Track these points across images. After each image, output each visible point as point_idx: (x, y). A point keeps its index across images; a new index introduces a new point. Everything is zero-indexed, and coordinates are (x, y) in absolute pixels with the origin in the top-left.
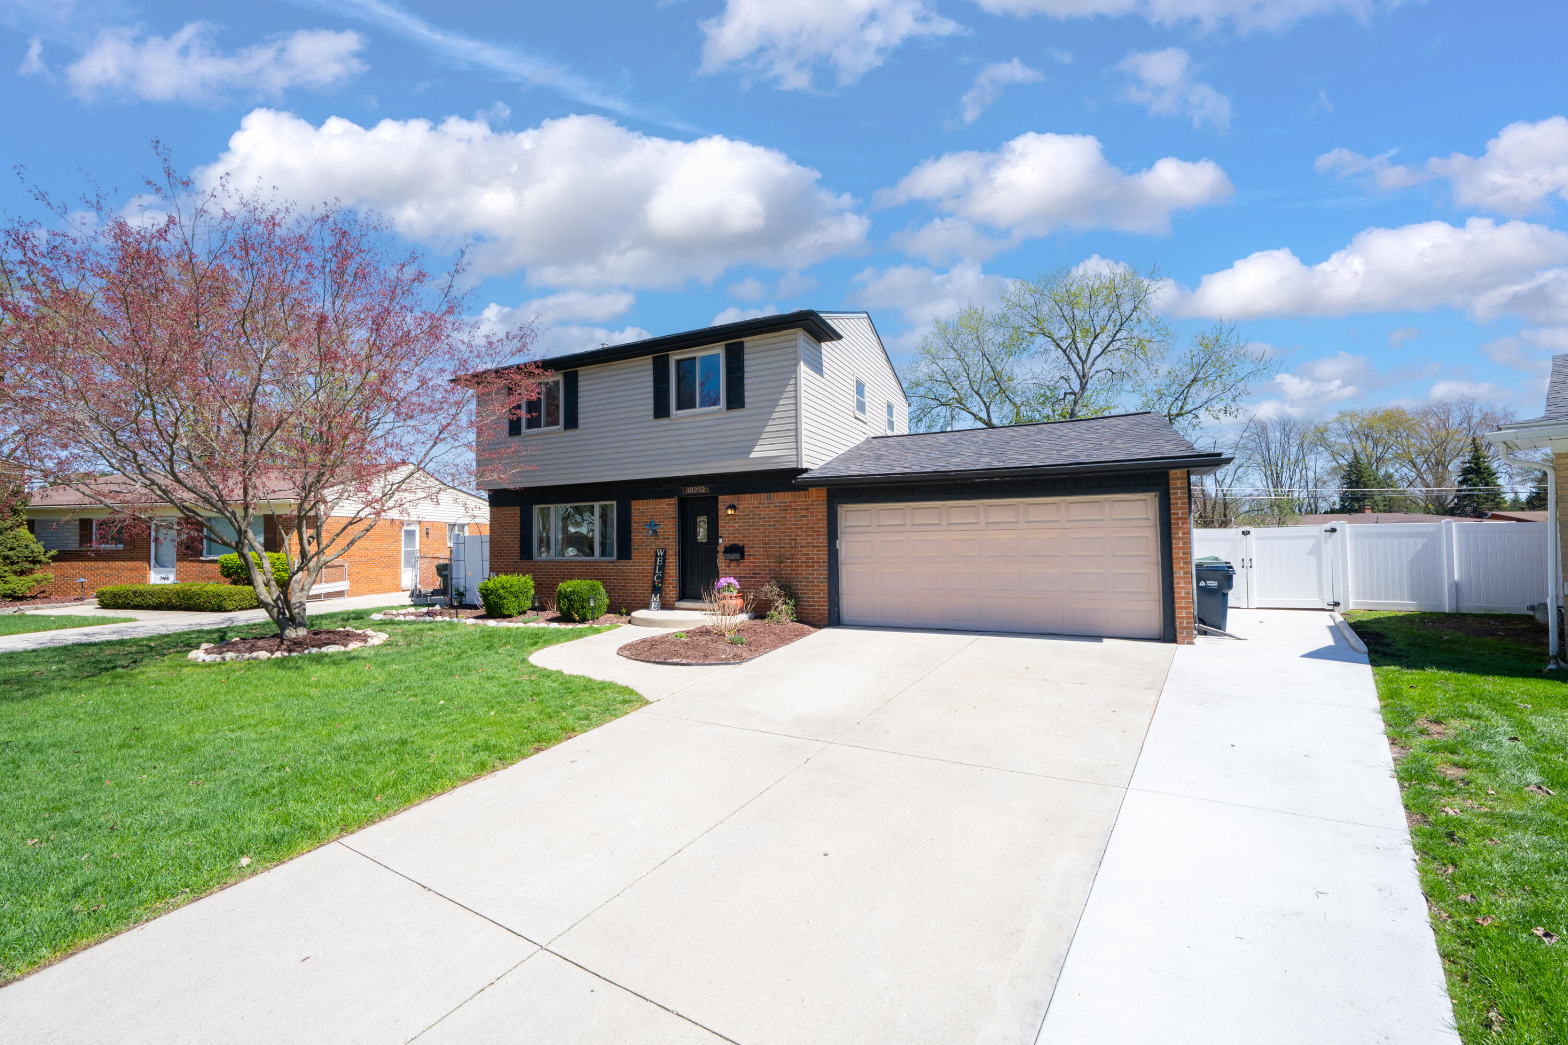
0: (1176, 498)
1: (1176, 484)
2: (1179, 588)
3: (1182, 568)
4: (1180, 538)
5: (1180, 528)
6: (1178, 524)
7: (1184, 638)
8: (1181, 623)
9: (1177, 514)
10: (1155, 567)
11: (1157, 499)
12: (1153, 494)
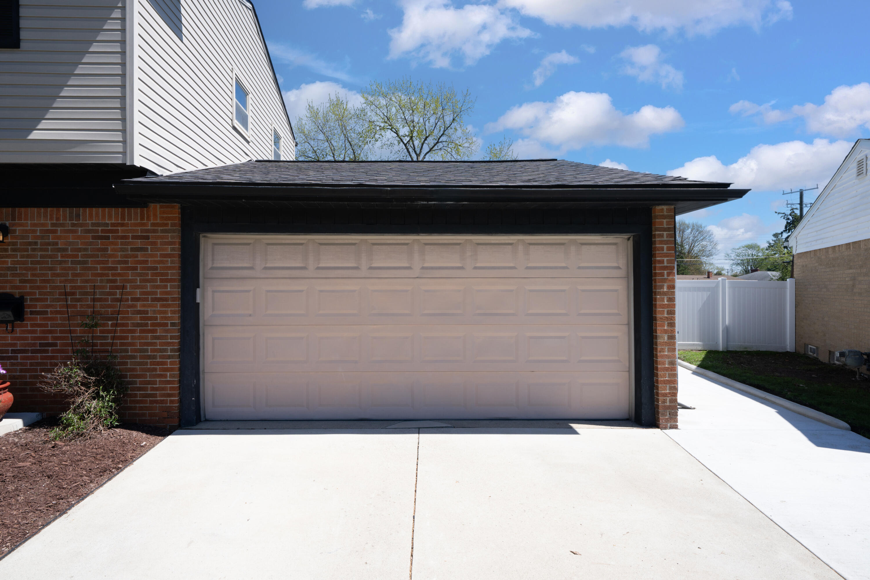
0: (662, 242)
1: (662, 223)
2: (662, 356)
3: (666, 332)
4: (665, 294)
5: (665, 281)
6: (662, 275)
7: (667, 421)
8: (664, 402)
9: (662, 262)
10: (625, 328)
11: (630, 243)
12: (626, 236)
